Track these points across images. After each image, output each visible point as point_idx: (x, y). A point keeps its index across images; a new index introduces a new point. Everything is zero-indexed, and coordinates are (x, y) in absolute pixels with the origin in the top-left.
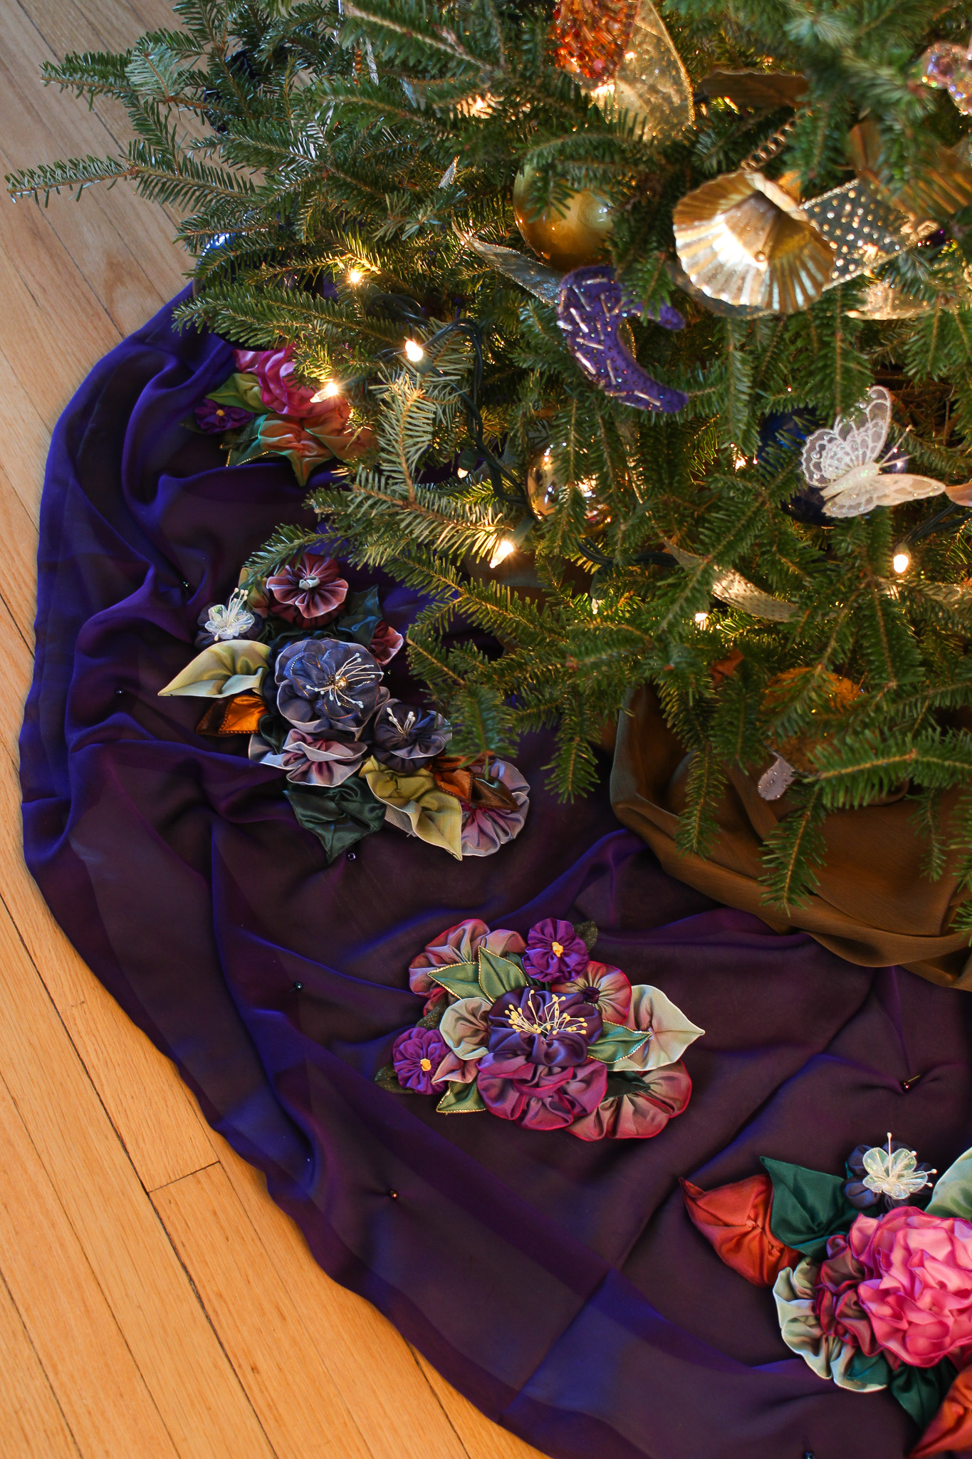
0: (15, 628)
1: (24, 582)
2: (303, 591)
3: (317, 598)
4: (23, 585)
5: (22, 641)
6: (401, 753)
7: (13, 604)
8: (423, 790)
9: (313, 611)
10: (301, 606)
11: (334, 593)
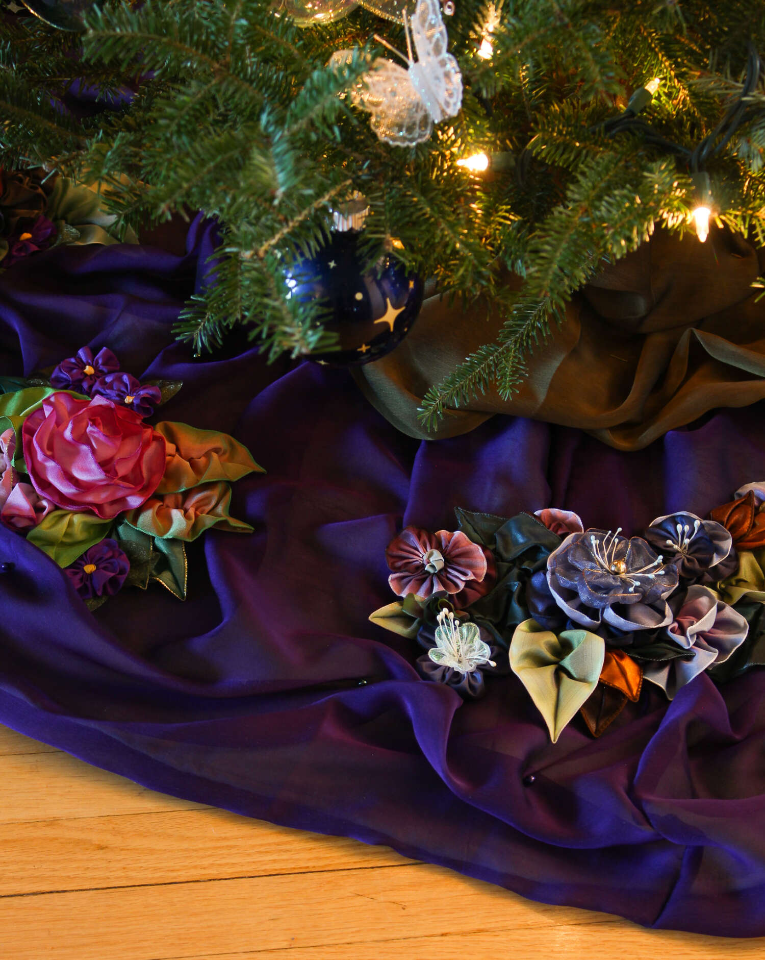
0: (354, 872)
1: (278, 844)
2: (444, 570)
3: (463, 560)
4: (283, 847)
5: (378, 871)
6: (716, 561)
7: (310, 864)
8: (757, 565)
9: (478, 571)
10: (471, 577)
11: (456, 544)
